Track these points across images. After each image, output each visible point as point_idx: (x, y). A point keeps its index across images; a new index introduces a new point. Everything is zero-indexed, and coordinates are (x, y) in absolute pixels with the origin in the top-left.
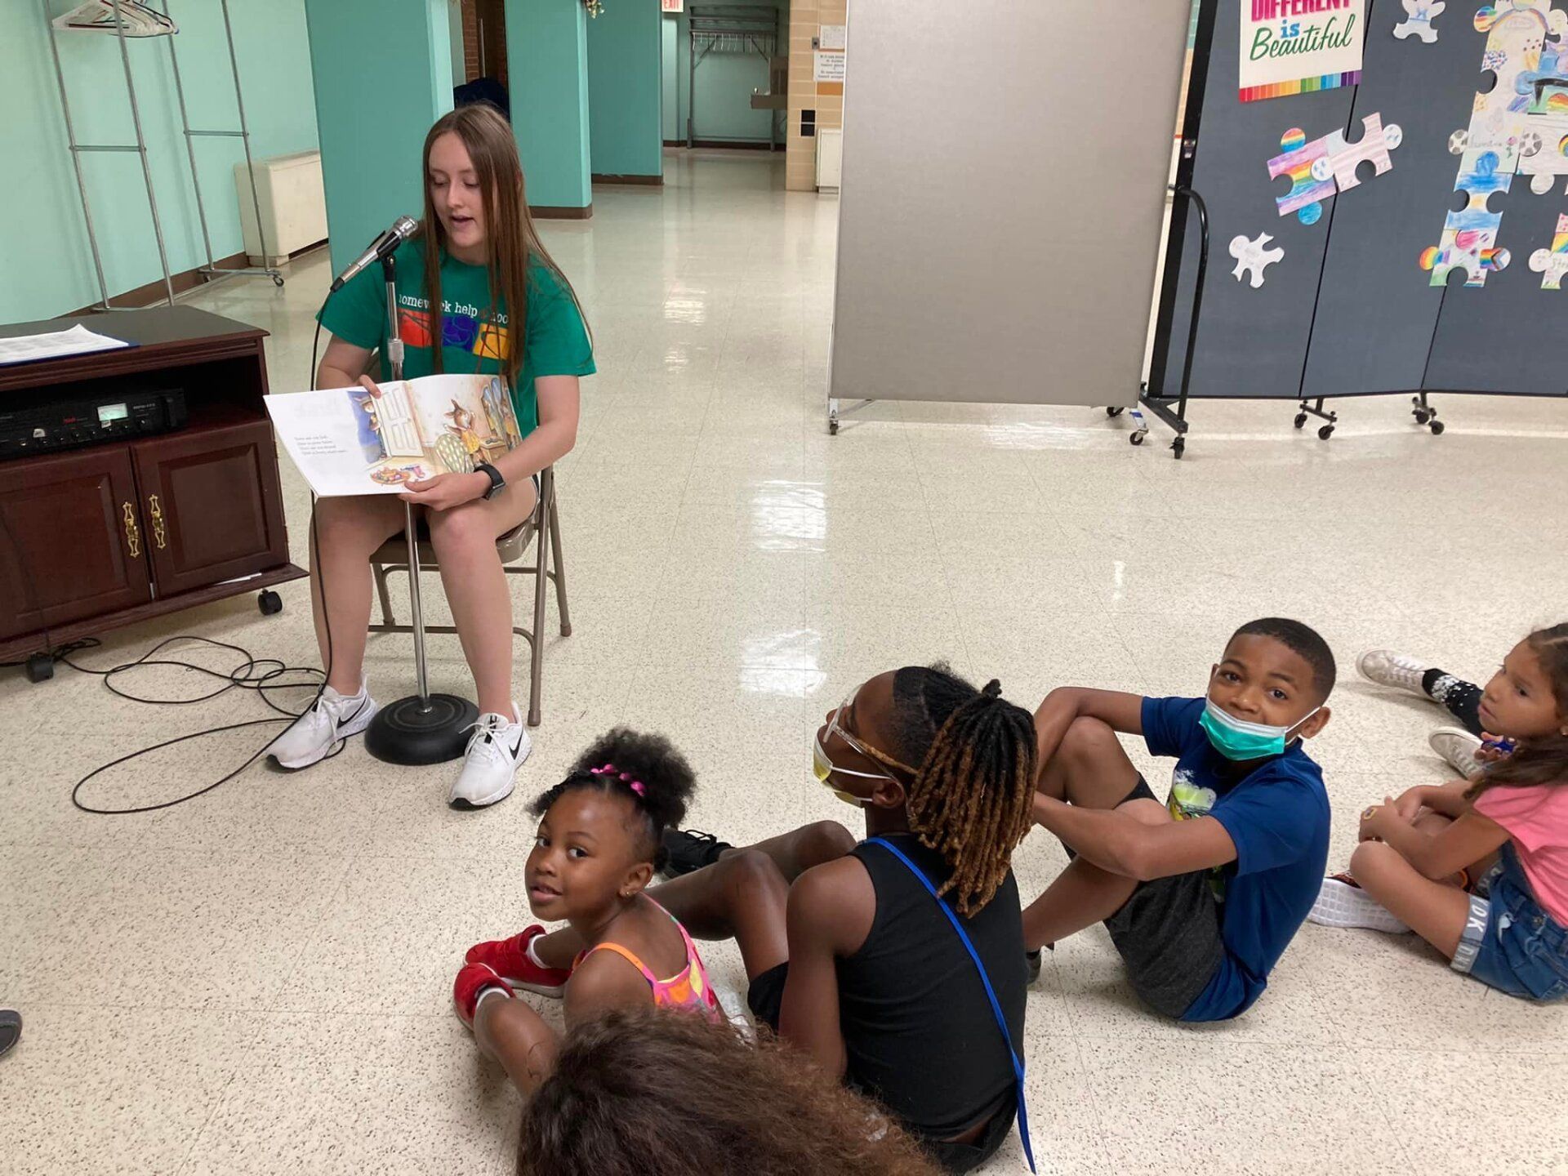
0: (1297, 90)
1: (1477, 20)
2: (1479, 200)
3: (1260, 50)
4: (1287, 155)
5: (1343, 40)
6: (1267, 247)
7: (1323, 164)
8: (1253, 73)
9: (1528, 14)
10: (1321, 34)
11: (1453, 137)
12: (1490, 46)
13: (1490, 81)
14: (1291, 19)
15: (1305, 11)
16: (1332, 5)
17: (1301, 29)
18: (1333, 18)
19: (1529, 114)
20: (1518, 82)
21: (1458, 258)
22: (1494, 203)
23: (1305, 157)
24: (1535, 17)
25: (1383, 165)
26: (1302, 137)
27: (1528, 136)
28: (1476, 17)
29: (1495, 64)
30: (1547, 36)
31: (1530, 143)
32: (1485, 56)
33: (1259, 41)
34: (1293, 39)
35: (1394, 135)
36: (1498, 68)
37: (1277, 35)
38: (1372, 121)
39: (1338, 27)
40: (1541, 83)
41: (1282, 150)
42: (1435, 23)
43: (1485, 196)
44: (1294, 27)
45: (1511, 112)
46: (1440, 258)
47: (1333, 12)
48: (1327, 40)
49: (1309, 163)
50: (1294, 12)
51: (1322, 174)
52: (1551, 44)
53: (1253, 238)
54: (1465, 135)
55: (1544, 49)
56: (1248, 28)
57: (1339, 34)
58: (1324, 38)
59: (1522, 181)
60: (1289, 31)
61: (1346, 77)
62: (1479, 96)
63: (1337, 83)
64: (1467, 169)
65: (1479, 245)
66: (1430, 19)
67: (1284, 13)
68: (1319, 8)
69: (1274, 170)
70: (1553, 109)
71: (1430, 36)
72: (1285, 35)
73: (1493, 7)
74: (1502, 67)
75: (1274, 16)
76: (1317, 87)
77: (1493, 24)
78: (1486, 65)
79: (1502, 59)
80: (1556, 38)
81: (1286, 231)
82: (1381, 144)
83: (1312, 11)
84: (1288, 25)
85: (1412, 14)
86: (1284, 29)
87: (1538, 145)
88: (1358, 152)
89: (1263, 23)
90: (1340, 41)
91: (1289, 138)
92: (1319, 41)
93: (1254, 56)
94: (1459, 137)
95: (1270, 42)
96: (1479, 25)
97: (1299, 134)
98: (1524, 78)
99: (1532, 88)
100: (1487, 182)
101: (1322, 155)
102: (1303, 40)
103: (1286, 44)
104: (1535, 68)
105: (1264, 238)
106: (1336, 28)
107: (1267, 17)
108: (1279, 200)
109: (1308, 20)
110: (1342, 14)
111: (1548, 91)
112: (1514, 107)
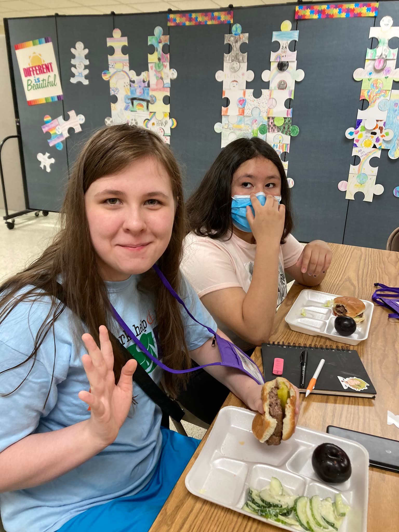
0: (44, 102)
1: (103, 76)
3: (30, 87)
4: (47, 124)
5: (54, 84)
6: (49, 158)
7: (59, 128)
8: (31, 95)
9: (122, 73)
10: (47, 82)
11: (106, 120)
12: (112, 85)
13: (115, 99)
14: (37, 77)
15: (40, 74)
16: (48, 71)
17: (40, 80)
18: (49, 76)
19: (131, 111)
20: (125, 99)
23: (53, 125)
24: (125, 74)
25: (78, 129)
26: (50, 118)
27: (132, 120)
28: (103, 75)
29: (116, 92)
30: (131, 81)
32: (111, 89)
33: (29, 84)
34: (38, 83)
35: (81, 119)
36: (117, 94)
37: (34, 82)
38: (72, 113)
39: (52, 79)
40: (133, 99)
41: (45, 123)
42: (86, 77)
44: (38, 79)
45: (126, 111)
47: (48, 74)
48: (49, 84)
49: (54, 128)
50: (37, 74)
51: (59, 132)
52: (132, 84)
53: (44, 154)
54: (111, 119)
55: (130, 86)
56: (25, 80)
57: (52, 82)
58: (48, 83)
60: (37, 81)
61: (59, 97)
62: (112, 105)
63: (56, 99)
66: (84, 75)
67: (34, 74)
68: (44, 73)
69: (45, 130)
70: (139, 109)
71: (86, 82)
72: (36, 82)
73: (108, 70)
74: (118, 93)
75: (31, 75)
76: (50, 101)
77: (110, 77)
78: (112, 93)
79: (118, 90)
80: (133, 82)
81: (53, 152)
82: (77, 121)
83: (42, 73)
84: (36, 78)
85: (76, 74)
86: (35, 80)
88: (68, 124)
89: (29, 78)
90: (53, 85)
91: (47, 118)
92: (47, 84)
93: (29, 89)
94: (109, 120)
95: (32, 84)
96: (105, 78)
97: (48, 117)
98: (126, 97)
99: (130, 101)
101: (57, 125)
102: (42, 84)
103: (37, 86)
104: (129, 94)
105: (47, 154)
107: (29, 76)
108: (49, 141)
109: (42, 77)
110: (51, 74)
111: (135, 102)
112: (126, 109)
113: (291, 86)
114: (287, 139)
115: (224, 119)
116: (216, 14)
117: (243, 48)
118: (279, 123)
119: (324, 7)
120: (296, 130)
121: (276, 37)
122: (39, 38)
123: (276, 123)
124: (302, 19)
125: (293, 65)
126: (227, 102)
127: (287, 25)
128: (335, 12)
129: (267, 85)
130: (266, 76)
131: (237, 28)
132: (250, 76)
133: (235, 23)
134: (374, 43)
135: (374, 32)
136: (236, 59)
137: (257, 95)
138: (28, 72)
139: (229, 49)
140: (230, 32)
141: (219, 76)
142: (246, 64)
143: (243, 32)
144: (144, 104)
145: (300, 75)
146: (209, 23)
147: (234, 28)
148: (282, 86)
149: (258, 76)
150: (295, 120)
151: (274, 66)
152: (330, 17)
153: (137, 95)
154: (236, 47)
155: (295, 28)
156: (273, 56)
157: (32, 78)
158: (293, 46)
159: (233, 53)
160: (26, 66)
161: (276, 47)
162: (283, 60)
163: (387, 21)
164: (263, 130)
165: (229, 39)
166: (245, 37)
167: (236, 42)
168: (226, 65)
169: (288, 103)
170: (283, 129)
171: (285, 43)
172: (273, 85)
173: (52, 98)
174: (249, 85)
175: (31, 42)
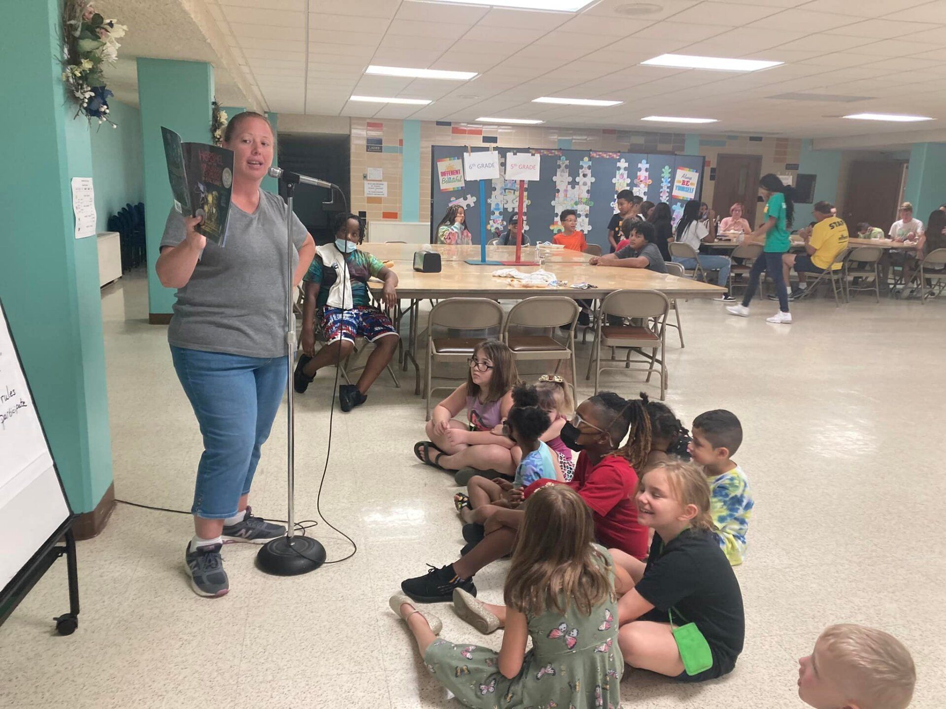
0: (452, 190)
2: (497, 213)
3: (444, 182)
8: (443, 186)
11: (488, 200)
12: (493, 182)
13: (495, 189)
14: (449, 177)
15: (452, 175)
16: (457, 174)
19: (504, 195)
21: (495, 225)
22: (500, 213)
24: (502, 176)
25: (472, 205)
30: (505, 180)
31: (505, 201)
34: (449, 180)
35: (474, 199)
37: (447, 179)
38: (469, 196)
41: (451, 201)
43: (498, 212)
46: (492, 226)
50: (450, 175)
56: (441, 178)
58: (456, 180)
59: (505, 209)
61: (462, 188)
62: (493, 192)
63: (460, 189)
64: (493, 207)
65: (499, 222)
68: (454, 174)
70: (509, 194)
76: (456, 189)
78: (493, 186)
82: (472, 201)
87: (507, 202)
88: (467, 202)
89: (443, 177)
90: (459, 181)
91: (453, 199)
94: (490, 200)
95: (446, 181)
98: (502, 188)
99: (504, 190)
100: (498, 209)
102: (451, 180)
104: (504, 186)
106: (458, 178)
109: (452, 177)
110: (459, 176)
111: (507, 191)
112: (501, 194)
113: (589, 184)
114: (588, 208)
115: (556, 199)
116: (553, 151)
117: (566, 167)
118: (584, 201)
119: (601, 153)
120: (592, 204)
121: (581, 163)
122: (454, 157)
123: (583, 200)
124: (593, 157)
125: (589, 175)
126: (558, 191)
127: (586, 159)
128: (605, 155)
129: (578, 183)
130: (577, 179)
131: (563, 158)
132: (570, 179)
133: (562, 156)
134: (619, 168)
135: (619, 164)
136: (563, 171)
137: (573, 188)
138: (443, 174)
139: (559, 167)
140: (560, 159)
141: (554, 179)
142: (568, 174)
143: (566, 160)
144: (513, 191)
145: (593, 180)
146: (550, 155)
147: (562, 158)
148: (585, 184)
149: (574, 180)
150: (591, 199)
151: (581, 175)
152: (603, 157)
153: (508, 187)
154: (563, 166)
155: (590, 160)
156: (580, 171)
157: (446, 177)
158: (589, 168)
159: (561, 169)
160: (443, 171)
161: (582, 167)
162: (585, 173)
163: (623, 160)
164: (576, 204)
165: (559, 162)
166: (567, 162)
167: (563, 164)
168: (558, 174)
169: (588, 192)
170: (586, 203)
171: (585, 166)
172: (581, 183)
173: (458, 188)
174: (569, 183)
175: (448, 159)
